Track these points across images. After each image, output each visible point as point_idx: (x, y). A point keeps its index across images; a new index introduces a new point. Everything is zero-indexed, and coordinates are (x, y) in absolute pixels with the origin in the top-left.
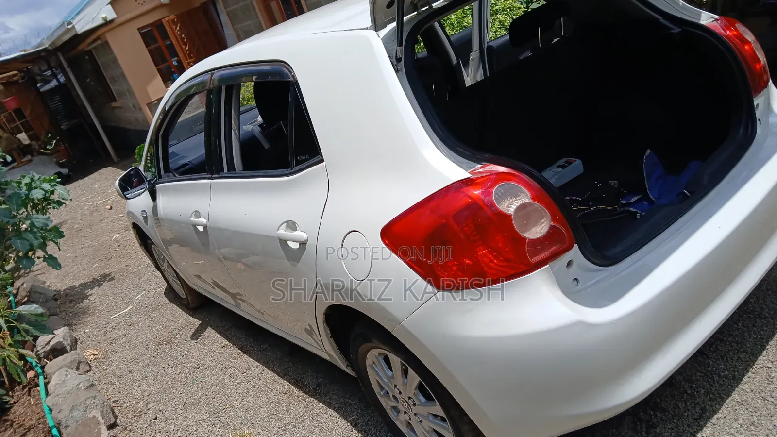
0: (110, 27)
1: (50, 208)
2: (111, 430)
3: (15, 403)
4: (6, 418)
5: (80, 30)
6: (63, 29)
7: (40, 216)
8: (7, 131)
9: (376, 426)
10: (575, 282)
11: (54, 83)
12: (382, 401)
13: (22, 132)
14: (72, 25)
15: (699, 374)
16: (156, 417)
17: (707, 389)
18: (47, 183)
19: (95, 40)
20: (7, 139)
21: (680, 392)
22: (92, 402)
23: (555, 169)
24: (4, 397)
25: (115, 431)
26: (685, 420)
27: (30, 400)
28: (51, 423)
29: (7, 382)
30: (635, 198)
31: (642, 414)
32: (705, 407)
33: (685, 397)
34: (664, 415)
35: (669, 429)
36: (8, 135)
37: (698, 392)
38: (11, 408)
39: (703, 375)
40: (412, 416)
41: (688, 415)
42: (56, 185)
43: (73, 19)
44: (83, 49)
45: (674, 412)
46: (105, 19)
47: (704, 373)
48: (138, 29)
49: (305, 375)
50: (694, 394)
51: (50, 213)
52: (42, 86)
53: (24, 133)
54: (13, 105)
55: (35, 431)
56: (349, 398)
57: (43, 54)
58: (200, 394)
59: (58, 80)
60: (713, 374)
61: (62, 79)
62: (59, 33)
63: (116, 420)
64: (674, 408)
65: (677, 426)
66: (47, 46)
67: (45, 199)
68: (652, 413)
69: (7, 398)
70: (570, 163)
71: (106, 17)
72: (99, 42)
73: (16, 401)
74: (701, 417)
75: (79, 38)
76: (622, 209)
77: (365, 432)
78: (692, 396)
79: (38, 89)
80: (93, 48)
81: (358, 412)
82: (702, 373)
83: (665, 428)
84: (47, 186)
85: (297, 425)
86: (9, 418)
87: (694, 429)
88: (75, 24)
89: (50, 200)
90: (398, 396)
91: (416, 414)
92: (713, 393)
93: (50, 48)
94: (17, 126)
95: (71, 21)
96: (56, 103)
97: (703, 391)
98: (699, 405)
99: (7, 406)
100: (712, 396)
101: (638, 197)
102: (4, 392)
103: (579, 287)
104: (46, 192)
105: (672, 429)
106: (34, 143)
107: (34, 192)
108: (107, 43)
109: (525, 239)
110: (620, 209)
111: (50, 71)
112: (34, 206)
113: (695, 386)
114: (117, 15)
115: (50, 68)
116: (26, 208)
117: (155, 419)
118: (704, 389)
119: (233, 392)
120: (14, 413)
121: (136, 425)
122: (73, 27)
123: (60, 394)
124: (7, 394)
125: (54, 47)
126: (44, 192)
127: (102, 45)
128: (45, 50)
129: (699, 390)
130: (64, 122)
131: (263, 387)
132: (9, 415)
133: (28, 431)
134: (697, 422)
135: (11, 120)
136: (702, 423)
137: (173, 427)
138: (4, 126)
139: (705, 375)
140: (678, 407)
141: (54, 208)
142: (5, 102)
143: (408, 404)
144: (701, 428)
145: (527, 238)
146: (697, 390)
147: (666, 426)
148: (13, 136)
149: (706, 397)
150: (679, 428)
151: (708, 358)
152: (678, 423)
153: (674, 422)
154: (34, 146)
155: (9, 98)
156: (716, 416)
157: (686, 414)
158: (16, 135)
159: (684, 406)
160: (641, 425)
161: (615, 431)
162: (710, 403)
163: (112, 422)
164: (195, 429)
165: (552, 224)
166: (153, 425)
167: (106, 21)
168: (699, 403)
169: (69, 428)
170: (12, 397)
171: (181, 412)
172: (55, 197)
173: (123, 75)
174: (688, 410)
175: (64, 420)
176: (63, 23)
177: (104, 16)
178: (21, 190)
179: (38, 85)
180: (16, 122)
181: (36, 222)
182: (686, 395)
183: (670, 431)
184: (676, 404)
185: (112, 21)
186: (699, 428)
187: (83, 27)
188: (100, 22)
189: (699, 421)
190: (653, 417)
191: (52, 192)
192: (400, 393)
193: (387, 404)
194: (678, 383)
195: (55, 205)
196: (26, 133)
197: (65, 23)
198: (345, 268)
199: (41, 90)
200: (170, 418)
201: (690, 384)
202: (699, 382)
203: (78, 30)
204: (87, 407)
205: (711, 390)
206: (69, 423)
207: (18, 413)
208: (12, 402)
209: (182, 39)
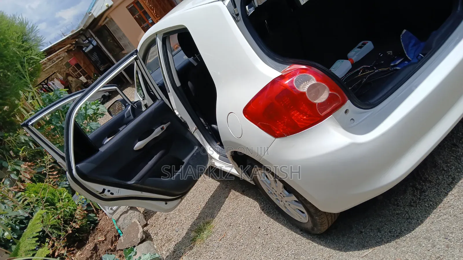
0: (111, 10)
1: (98, 118)
2: (145, 227)
3: (100, 220)
4: (97, 227)
5: (96, 15)
6: (87, 17)
7: (94, 123)
8: (74, 77)
9: (273, 209)
10: (352, 121)
11: (91, 47)
12: (270, 196)
13: (82, 76)
14: (91, 14)
15: (452, 158)
16: (166, 218)
17: (457, 166)
18: (94, 105)
19: (106, 19)
20: (75, 81)
21: (440, 170)
22: (133, 215)
23: (356, 50)
24: (95, 218)
25: (147, 227)
26: (442, 186)
27: (106, 217)
28: (117, 228)
29: (95, 210)
30: (400, 61)
31: (417, 185)
32: (454, 176)
33: (443, 173)
34: (431, 185)
35: (433, 192)
36: (76, 79)
37: (451, 168)
38: (99, 222)
39: (454, 158)
40: (285, 202)
41: (444, 182)
42: (99, 105)
43: (91, 10)
44: (101, 25)
45: (436, 182)
46: (107, 6)
47: (455, 157)
48: (126, 7)
49: (236, 186)
50: (448, 169)
51: (99, 121)
52: (86, 49)
53: (83, 76)
54: (74, 62)
55: (111, 232)
56: (259, 196)
57: (81, 32)
58: (186, 203)
59: (93, 45)
60: (461, 157)
61: (95, 43)
62: (86, 19)
63: (147, 222)
64: (436, 180)
65: (438, 190)
66: (82, 27)
67: (95, 114)
68: (424, 184)
69: (96, 218)
70: (364, 44)
71: (108, 5)
72: (108, 19)
73: (101, 219)
74: (452, 183)
75: (96, 20)
76: (392, 69)
77: (268, 213)
78: (447, 172)
79: (84, 51)
80: (106, 23)
81: (264, 203)
82: (454, 157)
83: (431, 192)
84: (94, 107)
85: (234, 213)
86: (99, 227)
87: (448, 190)
88: (93, 13)
89: (97, 114)
90: (275, 193)
91: (286, 201)
92: (460, 168)
93: (84, 28)
94: (79, 73)
95: (91, 11)
96: (95, 57)
97: (454, 168)
98: (451, 176)
99: (97, 222)
100: (459, 170)
101: (401, 60)
102: (94, 215)
103: (355, 123)
104: (94, 110)
105: (435, 191)
106: (89, 81)
107: (88, 111)
108: (112, 19)
109: (315, 104)
110: (391, 68)
111: (87, 40)
112: (91, 118)
113: (450, 166)
114: (113, 2)
115: (87, 39)
116: (87, 120)
117: (166, 219)
118: (454, 166)
119: (201, 200)
120: (100, 225)
121: (157, 223)
122: (92, 14)
123: (118, 213)
124: (96, 216)
125: (86, 27)
126: (93, 110)
127: (109, 21)
128: (82, 30)
129: (452, 167)
130: (101, 67)
131: (216, 196)
132: (98, 226)
133: (108, 233)
134: (449, 186)
135: (75, 71)
136: (452, 186)
137: (174, 222)
138: (72, 75)
139: (456, 158)
140: (439, 178)
141: (100, 118)
142: (70, 61)
143: (281, 196)
144: (451, 189)
145: (317, 103)
146: (450, 167)
147: (431, 191)
148: (78, 79)
149: (456, 170)
150: (439, 191)
151: (458, 147)
152: (438, 188)
153: (436, 188)
154: (89, 83)
155: (71, 59)
156: (460, 181)
157: (443, 182)
158: (79, 78)
159: (442, 177)
160: (417, 191)
161: (402, 196)
162: (457, 174)
163: (145, 223)
164: (185, 221)
165: (330, 92)
166: (165, 222)
167: (108, 7)
168: (451, 175)
169: (124, 229)
170: (99, 217)
171: (177, 214)
172: (100, 112)
173: (124, 35)
174: (444, 180)
175: (121, 225)
176: (87, 13)
177: (107, 4)
178: (82, 111)
179: (84, 49)
180: (78, 71)
181: (92, 126)
182: (443, 171)
183: (433, 193)
184: (438, 177)
185: (111, 6)
186: (450, 189)
187: (97, 13)
188: (105, 8)
189: (450, 185)
190: (424, 186)
191: (98, 109)
192: (276, 191)
193: (273, 198)
194: (439, 165)
195: (100, 116)
196: (84, 76)
197: (88, 13)
198: (231, 132)
199: (86, 52)
200: (173, 217)
201: (446, 164)
202: (452, 163)
203: (95, 16)
204: (131, 218)
205: (459, 166)
206: (124, 227)
207: (102, 225)
208: (99, 220)
209: (151, 8)
